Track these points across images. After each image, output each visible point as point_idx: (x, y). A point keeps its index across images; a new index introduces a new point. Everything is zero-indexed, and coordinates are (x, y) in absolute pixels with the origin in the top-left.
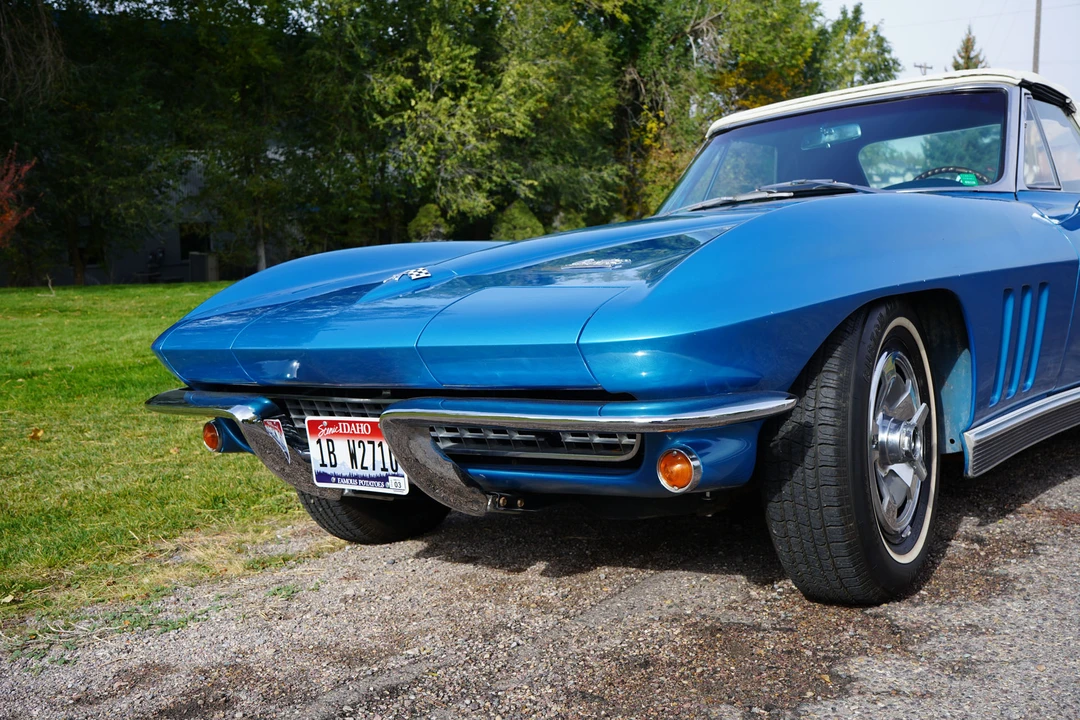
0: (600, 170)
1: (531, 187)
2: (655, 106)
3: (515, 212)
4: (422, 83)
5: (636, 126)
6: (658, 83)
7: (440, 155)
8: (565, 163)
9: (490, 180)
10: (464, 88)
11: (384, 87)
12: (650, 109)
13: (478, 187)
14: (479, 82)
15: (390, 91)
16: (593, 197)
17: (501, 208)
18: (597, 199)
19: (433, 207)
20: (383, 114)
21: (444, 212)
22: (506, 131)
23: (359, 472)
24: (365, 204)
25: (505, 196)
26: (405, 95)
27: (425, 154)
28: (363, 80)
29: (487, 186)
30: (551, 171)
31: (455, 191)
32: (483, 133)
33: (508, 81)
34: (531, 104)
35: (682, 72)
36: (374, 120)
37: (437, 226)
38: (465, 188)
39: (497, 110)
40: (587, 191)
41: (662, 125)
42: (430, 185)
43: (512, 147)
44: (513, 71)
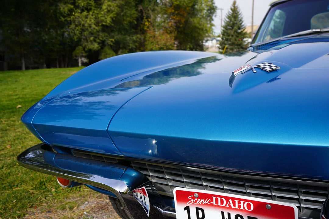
0: (133, 37)
1: (112, 41)
2: (148, 17)
3: (107, 49)
4: (77, 7)
5: (142, 24)
6: (148, 11)
7: (83, 30)
8: (122, 34)
9: (99, 39)
10: (91, 9)
11: (64, 8)
12: (146, 18)
13: (95, 41)
14: (96, 7)
15: (66, 9)
16: (131, 45)
17: (102, 48)
18: (132, 45)
19: (81, 47)
20: (64, 17)
21: (84, 49)
22: (104, 23)
24: (58, 46)
25: (103, 44)
26: (71, 11)
27: (77, 30)
28: (57, 6)
29: (98, 41)
30: (118, 36)
31: (87, 42)
32: (97, 24)
33: (104, 7)
34: (112, 15)
35: (156, 7)
36: (61, 19)
37: (82, 53)
38: (91, 41)
39: (101, 17)
40: (129, 43)
41: (150, 23)
42: (80, 40)
43: (105, 28)
44: (106, 4)
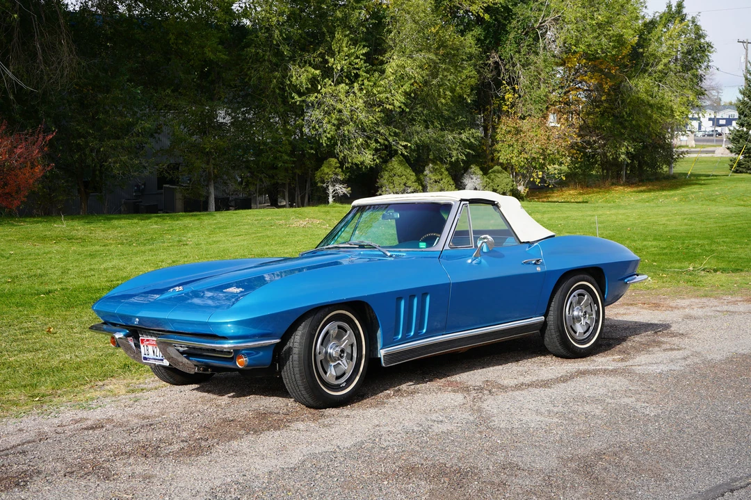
0: (460, 133)
1: (405, 147)
2: (512, 81)
3: (395, 163)
4: (327, 72)
5: (497, 96)
6: (514, 65)
7: (341, 123)
8: (435, 127)
9: (377, 141)
10: (357, 76)
11: (300, 75)
12: (508, 84)
13: (368, 146)
14: (367, 72)
15: (303, 78)
16: (454, 153)
17: (385, 161)
18: (457, 155)
19: (333, 161)
20: (300, 94)
21: (342, 163)
22: (388, 106)
23: (155, 357)
24: (286, 157)
25: (387, 153)
26: (314, 81)
27: (329, 122)
28: (286, 69)
29: (374, 145)
30: (423, 134)
31: (351, 149)
32: (370, 105)
33: (389, 70)
34: (407, 87)
35: (532, 57)
36: (293, 98)
37: (336, 174)
38: (358, 147)
39: (379, 93)
40: (449, 149)
41: (516, 95)
42: (333, 142)
43: (389, 118)
44: (394, 62)
